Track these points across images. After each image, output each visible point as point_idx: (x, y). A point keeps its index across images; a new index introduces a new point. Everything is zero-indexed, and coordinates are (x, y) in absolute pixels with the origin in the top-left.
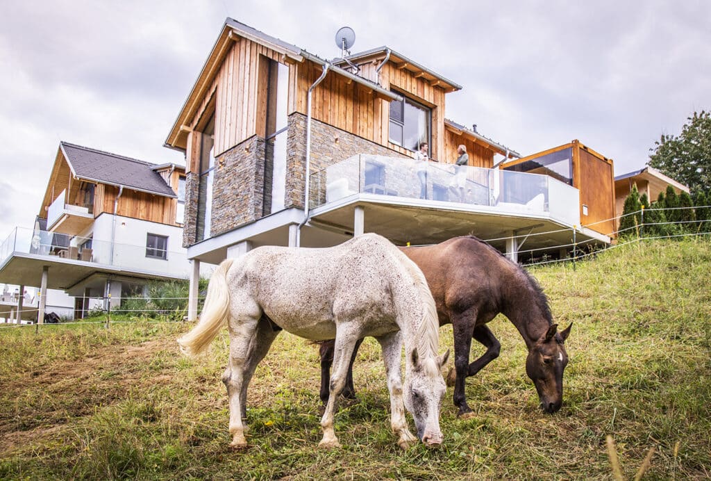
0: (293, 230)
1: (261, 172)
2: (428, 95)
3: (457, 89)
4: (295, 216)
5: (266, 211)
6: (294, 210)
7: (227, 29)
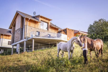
0: (25, 42)
1: (21, 33)
2: (47, 21)
3: (52, 20)
4: (25, 40)
5: (22, 39)
6: (25, 39)
7: (17, 12)
